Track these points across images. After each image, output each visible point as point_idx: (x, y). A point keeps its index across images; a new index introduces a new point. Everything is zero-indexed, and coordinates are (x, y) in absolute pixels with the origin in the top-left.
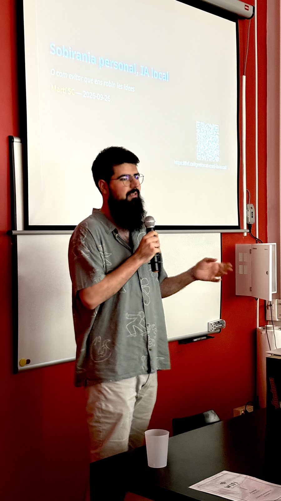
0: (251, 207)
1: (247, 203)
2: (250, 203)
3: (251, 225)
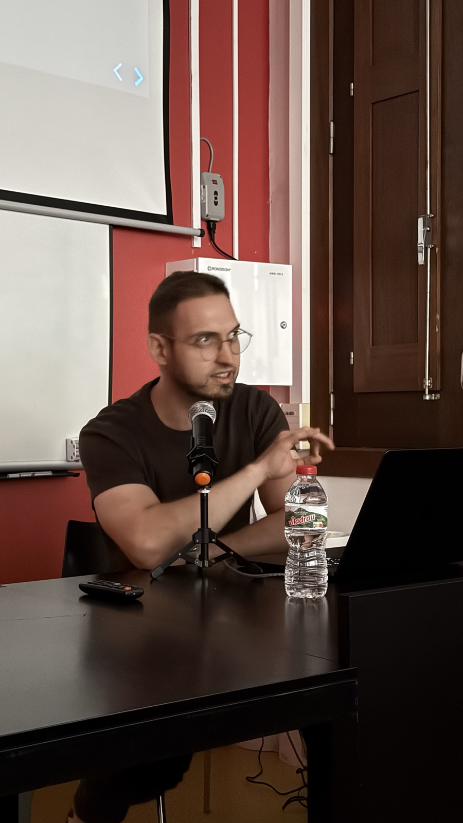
0: (214, 181)
1: (204, 168)
2: (214, 171)
3: (216, 223)
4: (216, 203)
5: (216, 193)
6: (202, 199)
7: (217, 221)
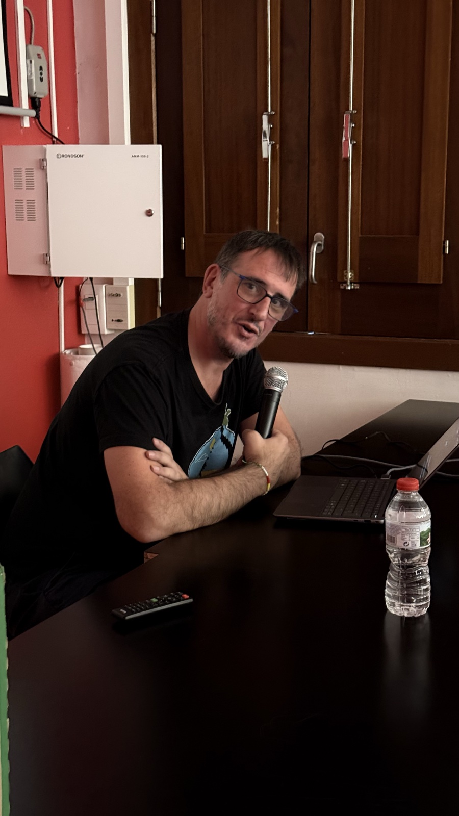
0: (39, 55)
1: (28, 41)
2: (36, 44)
3: (41, 100)
4: (42, 80)
5: (41, 68)
6: (29, 74)
7: (41, 98)
